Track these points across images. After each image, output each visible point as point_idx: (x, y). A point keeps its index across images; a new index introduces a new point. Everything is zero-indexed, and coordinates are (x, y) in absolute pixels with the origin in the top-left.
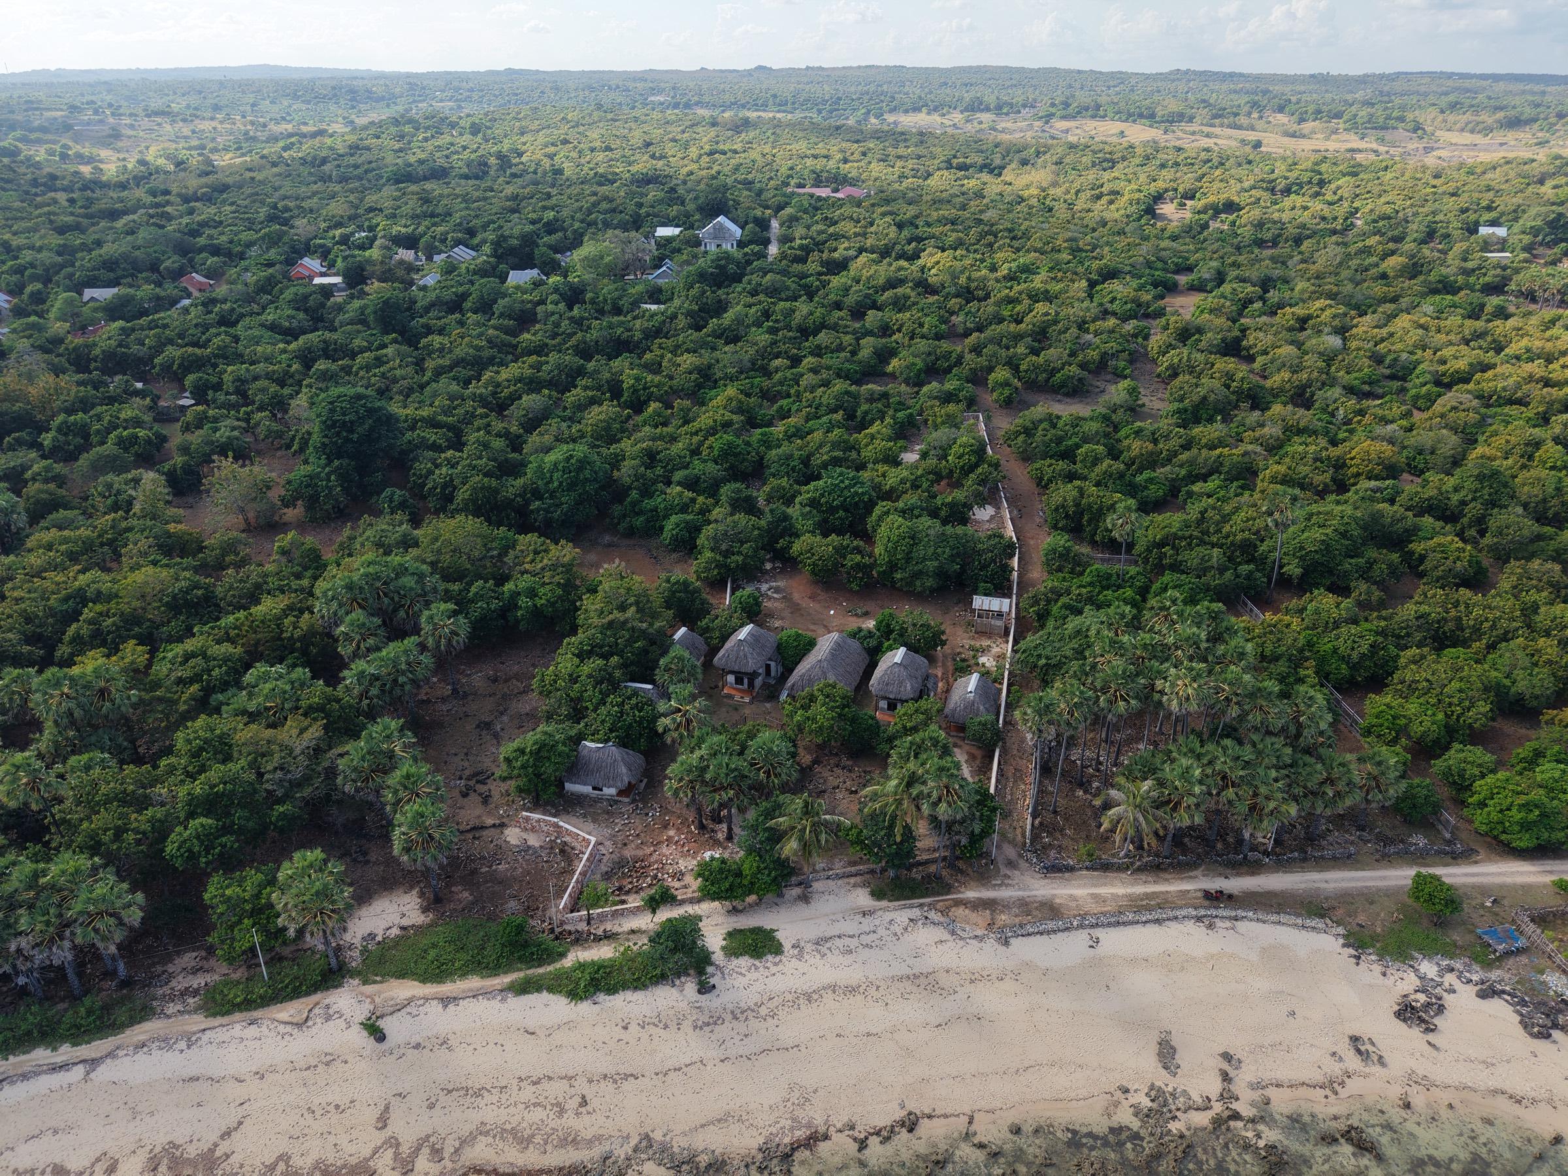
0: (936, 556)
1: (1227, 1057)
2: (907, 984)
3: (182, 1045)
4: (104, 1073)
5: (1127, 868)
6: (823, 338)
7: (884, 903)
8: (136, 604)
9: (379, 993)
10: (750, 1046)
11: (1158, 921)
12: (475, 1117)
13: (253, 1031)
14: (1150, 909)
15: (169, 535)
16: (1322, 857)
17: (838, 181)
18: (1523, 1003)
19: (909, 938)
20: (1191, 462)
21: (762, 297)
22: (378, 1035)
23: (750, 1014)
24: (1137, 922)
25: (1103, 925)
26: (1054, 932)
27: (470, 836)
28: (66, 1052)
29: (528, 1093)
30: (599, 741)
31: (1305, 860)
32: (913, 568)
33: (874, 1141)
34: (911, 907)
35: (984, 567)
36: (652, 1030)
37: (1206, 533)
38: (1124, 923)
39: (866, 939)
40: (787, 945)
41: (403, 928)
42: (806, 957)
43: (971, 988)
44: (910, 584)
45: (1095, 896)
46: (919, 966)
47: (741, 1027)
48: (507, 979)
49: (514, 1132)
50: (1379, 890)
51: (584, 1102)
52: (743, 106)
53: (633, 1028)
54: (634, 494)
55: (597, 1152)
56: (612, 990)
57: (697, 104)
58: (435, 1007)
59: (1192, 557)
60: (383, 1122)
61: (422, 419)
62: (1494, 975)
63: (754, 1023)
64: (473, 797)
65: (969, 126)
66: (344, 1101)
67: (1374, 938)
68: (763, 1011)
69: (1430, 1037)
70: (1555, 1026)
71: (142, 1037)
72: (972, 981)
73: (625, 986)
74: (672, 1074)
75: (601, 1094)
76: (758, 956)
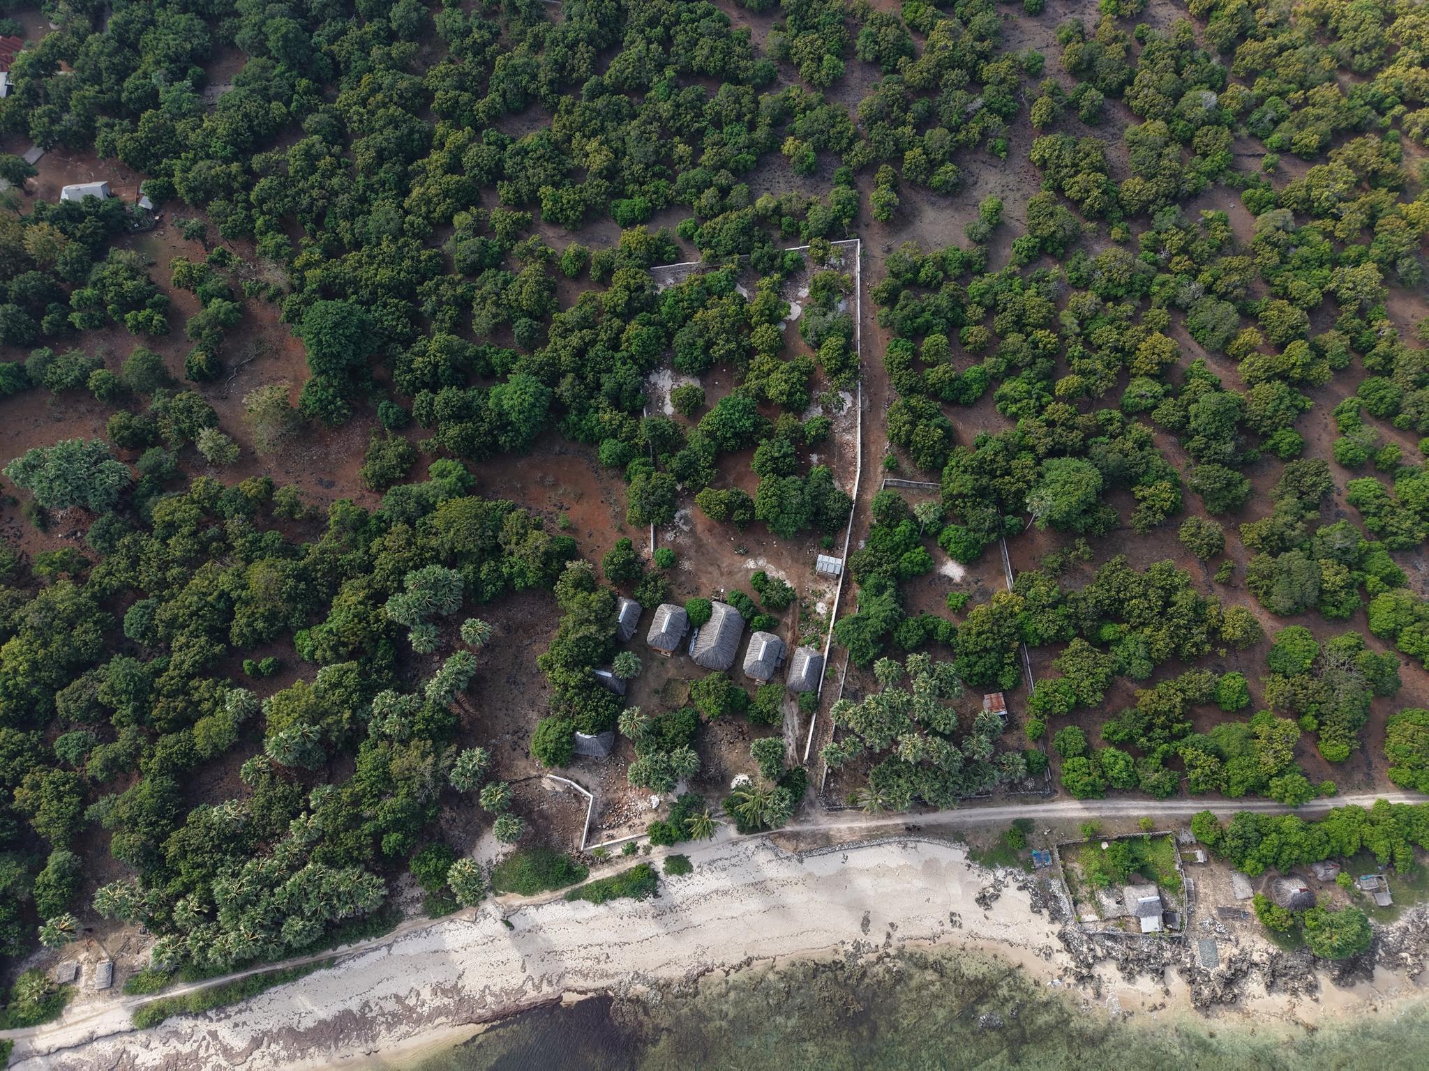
1: (892, 925)
2: (752, 888)
3: (424, 934)
4: (396, 950)
5: (868, 809)
7: (744, 836)
9: (504, 901)
10: (679, 926)
11: (879, 845)
12: (562, 964)
13: (452, 926)
14: (874, 837)
18: (1036, 895)
19: (755, 858)
22: (509, 925)
23: (678, 908)
24: (870, 846)
25: (851, 849)
26: (826, 854)
27: (523, 783)
28: (374, 942)
29: (583, 953)
33: (732, 971)
34: (756, 838)
36: (634, 919)
38: (862, 848)
39: (734, 861)
40: (695, 866)
41: (505, 855)
42: (704, 873)
43: (781, 890)
45: (850, 829)
46: (759, 877)
47: (674, 916)
48: (563, 892)
49: (580, 972)
50: (995, 822)
51: (608, 957)
53: (625, 918)
54: (573, 414)
55: (616, 980)
56: (613, 898)
58: (532, 910)
60: (524, 969)
62: (1031, 877)
63: (680, 914)
64: (519, 751)
66: (505, 960)
67: (982, 854)
68: (684, 907)
69: (987, 913)
70: (1046, 906)
71: (405, 932)
72: (782, 886)
74: (645, 942)
75: (615, 952)
76: (681, 873)
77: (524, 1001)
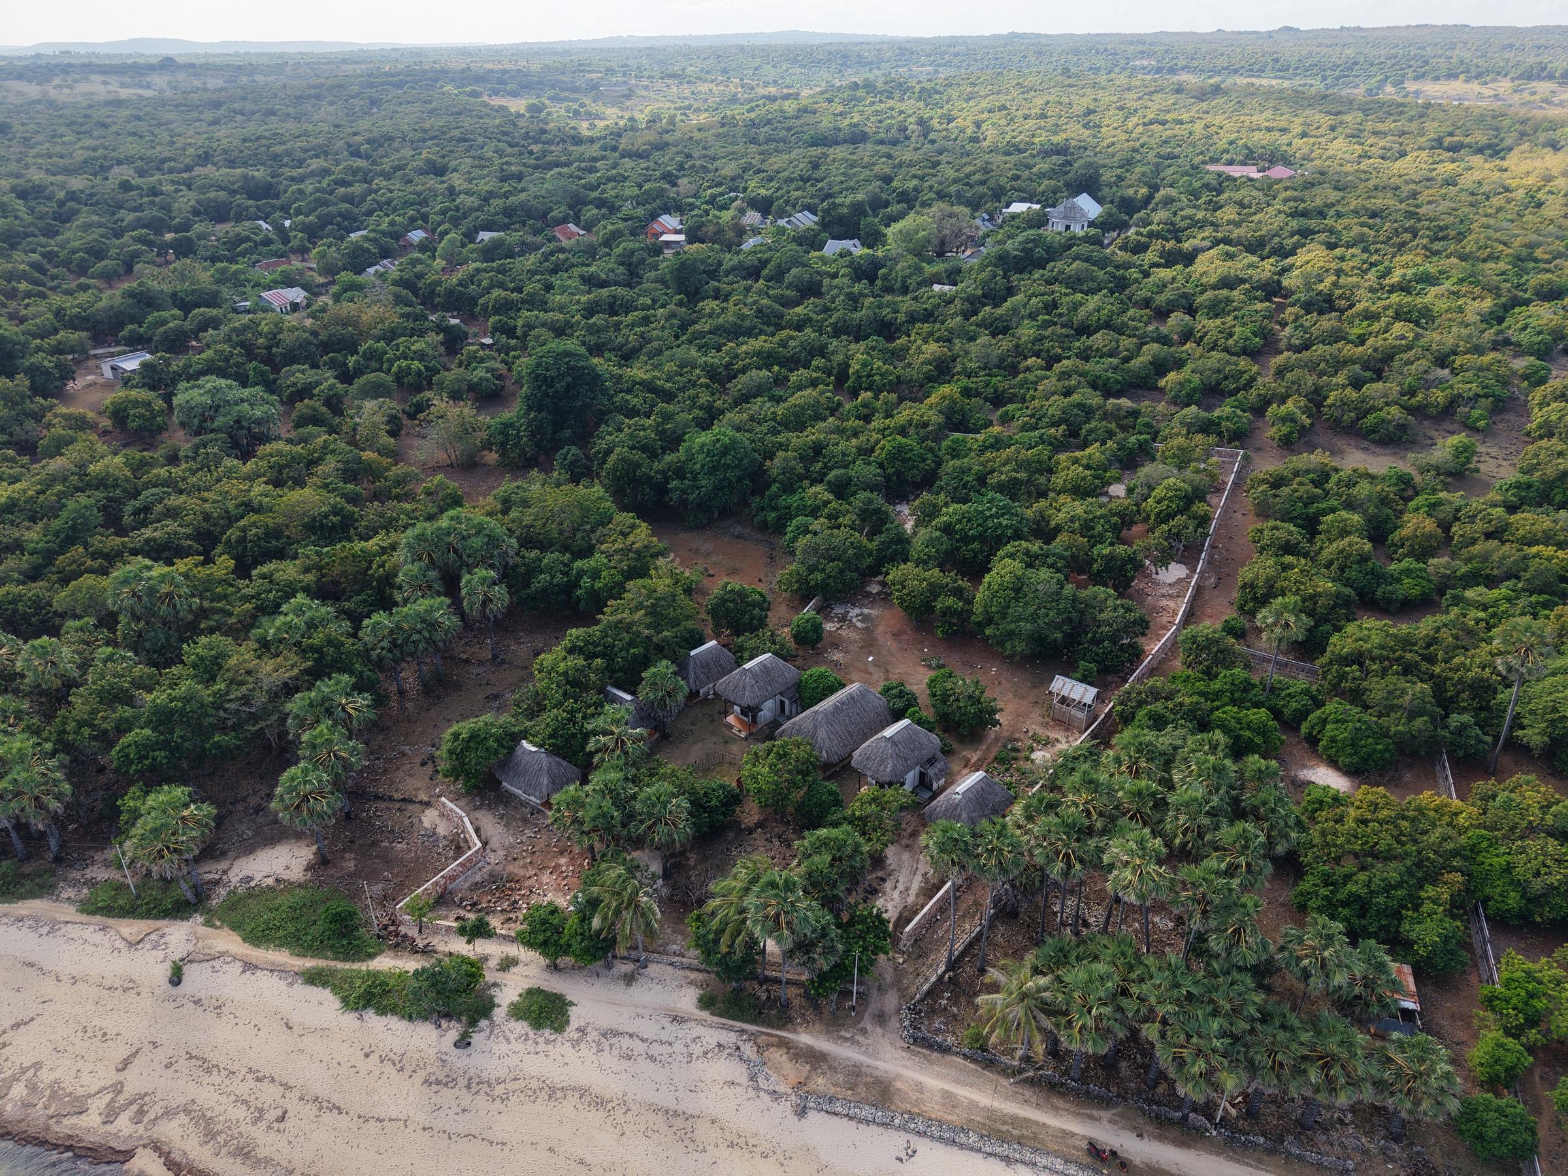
0: (1034, 618)
2: (660, 1119)
3: (46, 929)
5: (1014, 1075)
6: (1099, 339)
7: (705, 1014)
8: (280, 520)
9: (207, 937)
10: (459, 1124)
11: (1007, 1160)
12: (193, 1091)
13: (98, 937)
14: (1003, 1138)
15: (359, 461)
16: (1300, 1158)
17: (1274, 157)
19: (700, 1065)
20: (1485, 558)
21: (1056, 287)
22: (177, 976)
23: (485, 1087)
24: (979, 1151)
25: (932, 1137)
26: (868, 1122)
27: (397, 805)
29: (243, 1089)
30: (535, 744)
31: (1271, 1152)
32: (1006, 626)
34: (730, 1029)
35: (1096, 641)
36: (388, 1068)
37: (1431, 659)
38: (962, 1146)
39: (656, 1049)
40: (574, 1023)
42: (583, 1045)
43: (724, 1152)
44: (1002, 643)
45: (947, 1096)
46: (690, 1104)
47: (466, 1098)
48: (309, 963)
49: (209, 1121)
51: (282, 1119)
52: (1236, 71)
53: (374, 1058)
54: (775, 488)
56: (382, 1011)
57: (1183, 69)
58: (235, 969)
59: (1377, 689)
60: (125, 1065)
61: (642, 383)
63: (481, 1101)
65: (1517, 97)
66: (112, 1032)
68: (499, 1090)
71: (25, 912)
72: (731, 1145)
73: (394, 1010)
74: (372, 1122)
75: (302, 1115)
76: (537, 1024)
77: (64, 1128)
